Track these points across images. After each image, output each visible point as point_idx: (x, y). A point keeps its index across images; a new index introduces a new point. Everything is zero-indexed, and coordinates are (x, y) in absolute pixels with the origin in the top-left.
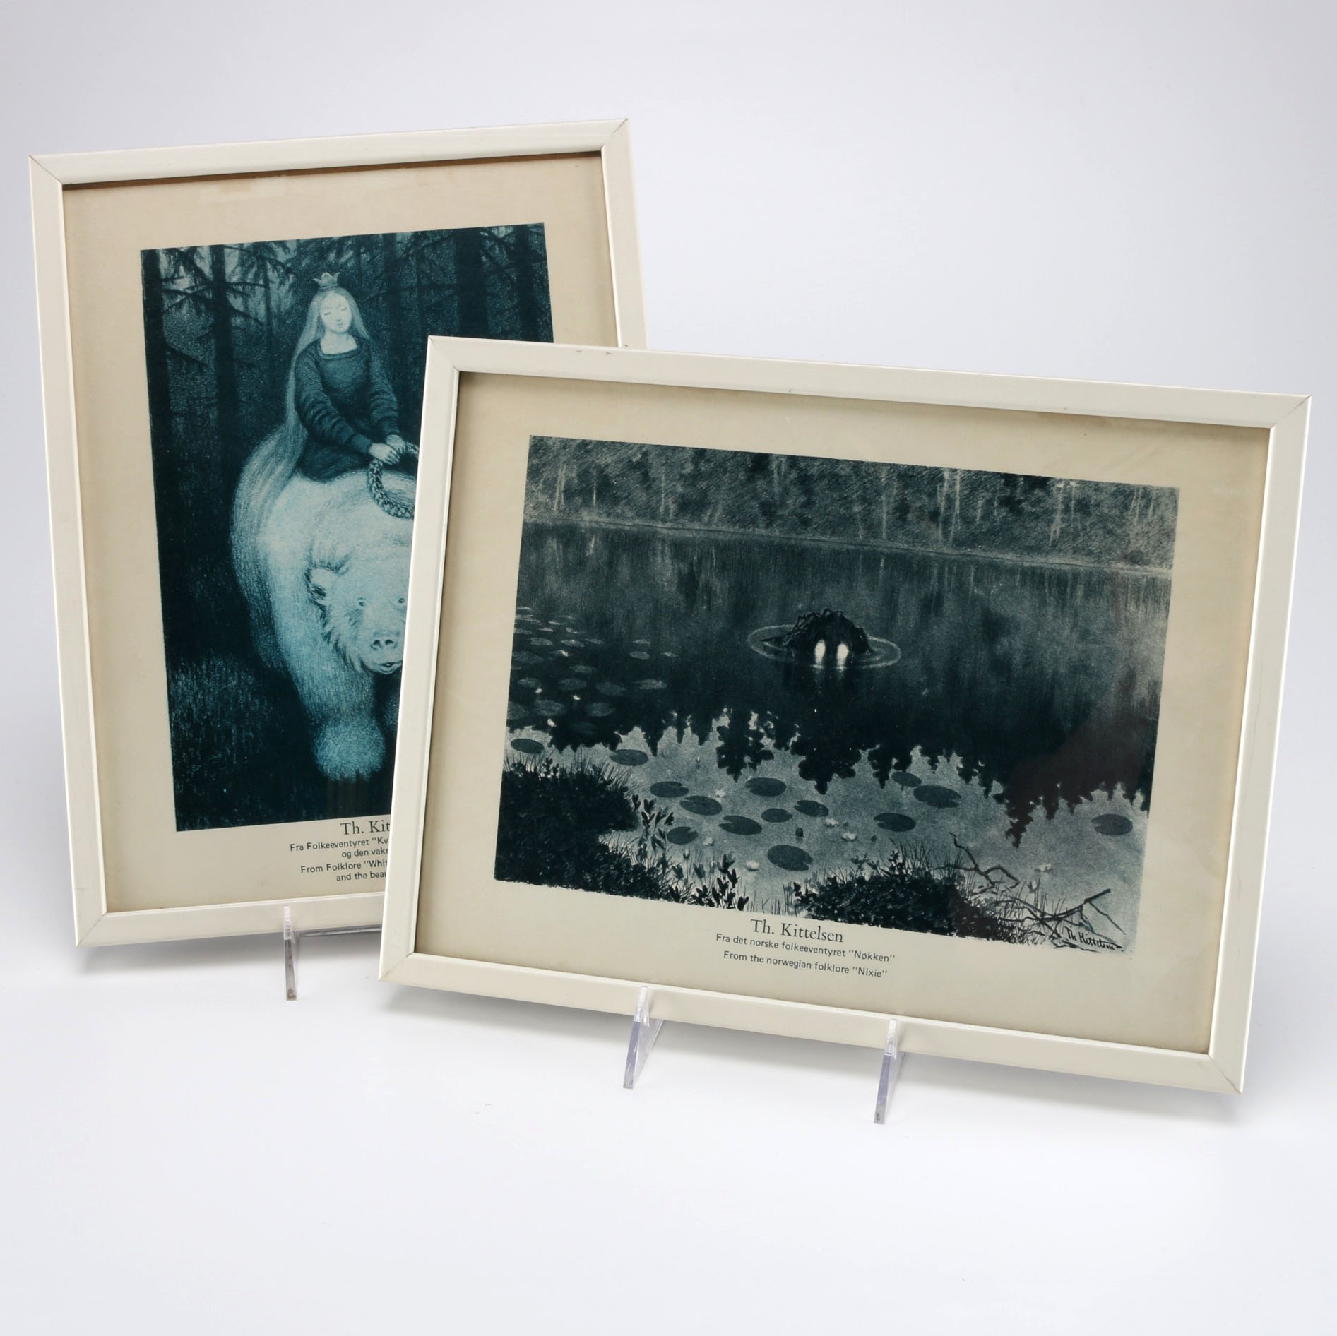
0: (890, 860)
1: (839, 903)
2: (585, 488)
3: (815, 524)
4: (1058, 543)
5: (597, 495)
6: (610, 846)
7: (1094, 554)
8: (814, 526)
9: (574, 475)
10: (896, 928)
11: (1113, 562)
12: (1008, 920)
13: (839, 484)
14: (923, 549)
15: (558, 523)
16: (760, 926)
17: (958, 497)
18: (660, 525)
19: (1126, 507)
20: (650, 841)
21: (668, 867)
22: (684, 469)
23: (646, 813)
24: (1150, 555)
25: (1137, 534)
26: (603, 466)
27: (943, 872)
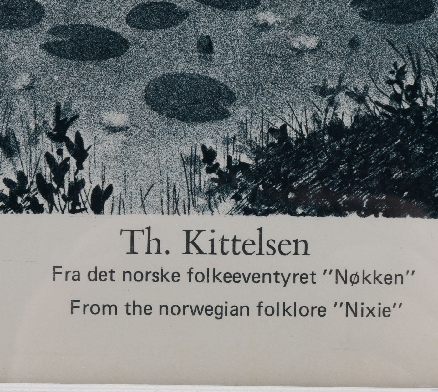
0: (391, 82)
1: (295, 179)
10: (413, 215)
16: (141, 240)
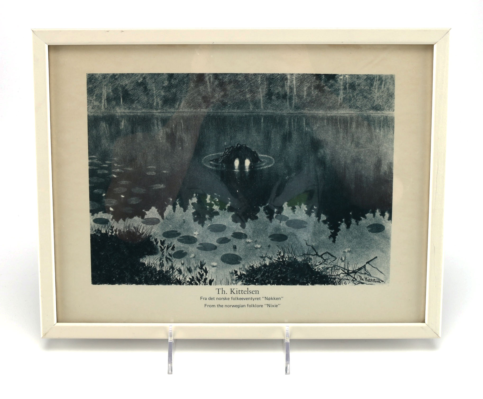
0: (278, 255)
1: (256, 277)
2: (116, 97)
3: (229, 105)
4: (342, 104)
5: (123, 99)
6: (146, 263)
7: (359, 108)
8: (229, 106)
9: (110, 91)
10: (283, 285)
11: (368, 111)
12: (333, 275)
13: (239, 85)
14: (281, 112)
15: (105, 114)
16: (220, 291)
17: (295, 86)
18: (155, 111)
19: (372, 85)
20: (165, 259)
21: (175, 269)
22: (164, 83)
23: (162, 246)
24: (384, 106)
25: (378, 97)
26: (124, 85)
27: (302, 257)
